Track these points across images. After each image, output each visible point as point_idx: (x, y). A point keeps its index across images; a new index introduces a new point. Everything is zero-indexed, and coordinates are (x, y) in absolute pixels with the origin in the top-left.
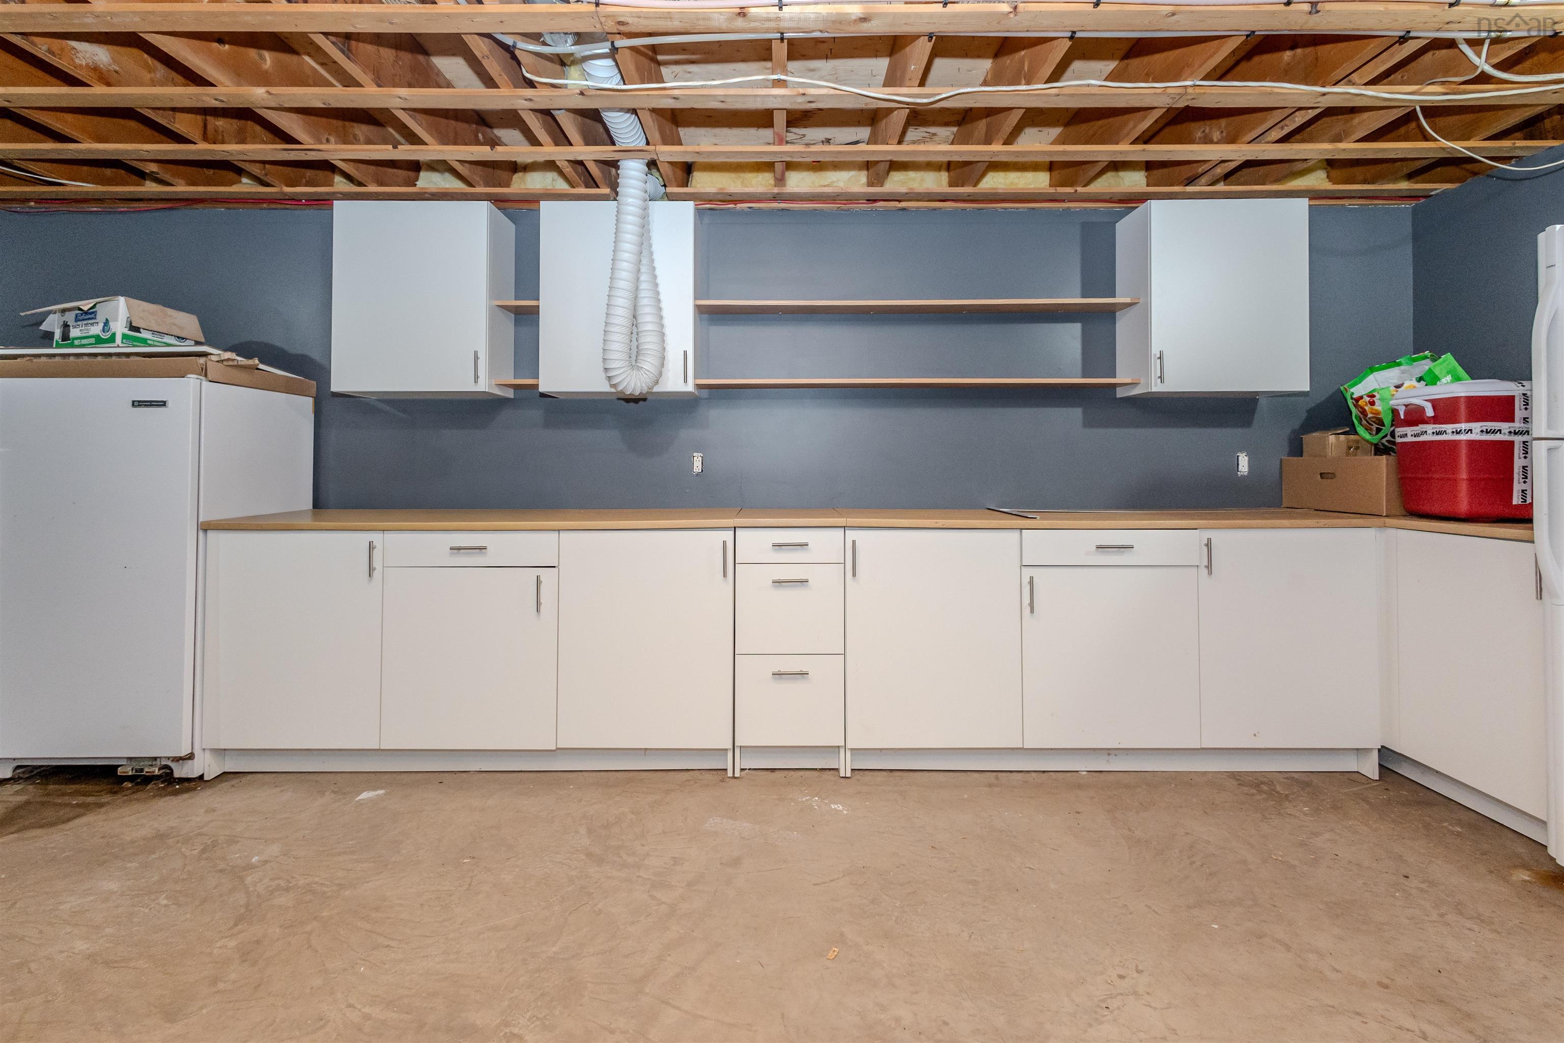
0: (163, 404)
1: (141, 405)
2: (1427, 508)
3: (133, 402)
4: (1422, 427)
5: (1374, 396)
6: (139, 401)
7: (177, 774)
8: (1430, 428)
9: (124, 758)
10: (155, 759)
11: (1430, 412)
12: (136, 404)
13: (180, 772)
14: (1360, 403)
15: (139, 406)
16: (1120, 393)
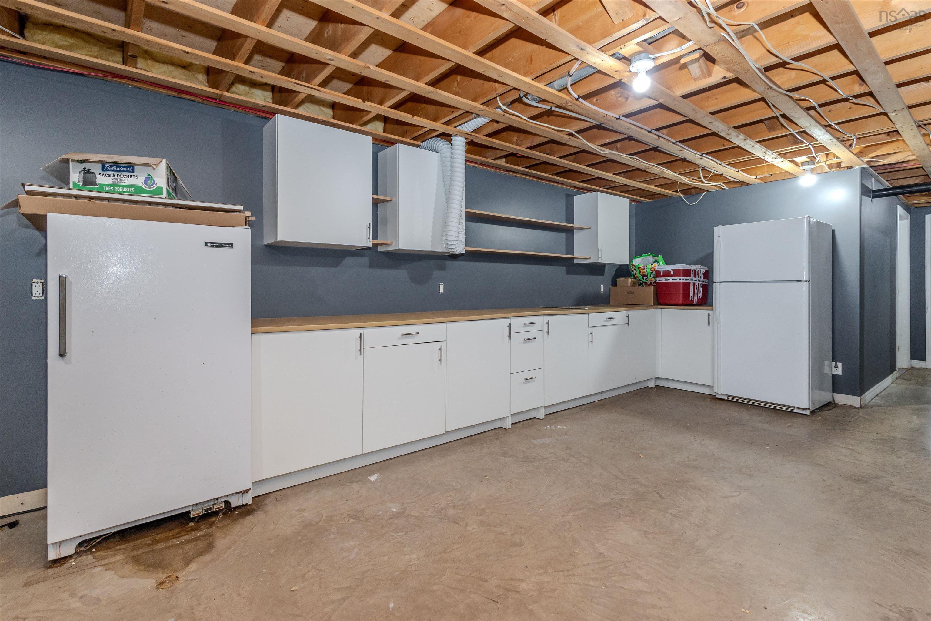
0: (231, 246)
1: (213, 246)
2: (667, 302)
3: (206, 243)
4: (668, 278)
5: (645, 267)
6: (211, 243)
7: (233, 505)
8: (671, 278)
9: (190, 506)
10: (217, 499)
11: (672, 273)
12: (208, 244)
13: (235, 502)
14: (640, 269)
15: (212, 246)
16: (576, 261)
